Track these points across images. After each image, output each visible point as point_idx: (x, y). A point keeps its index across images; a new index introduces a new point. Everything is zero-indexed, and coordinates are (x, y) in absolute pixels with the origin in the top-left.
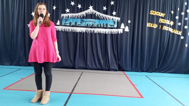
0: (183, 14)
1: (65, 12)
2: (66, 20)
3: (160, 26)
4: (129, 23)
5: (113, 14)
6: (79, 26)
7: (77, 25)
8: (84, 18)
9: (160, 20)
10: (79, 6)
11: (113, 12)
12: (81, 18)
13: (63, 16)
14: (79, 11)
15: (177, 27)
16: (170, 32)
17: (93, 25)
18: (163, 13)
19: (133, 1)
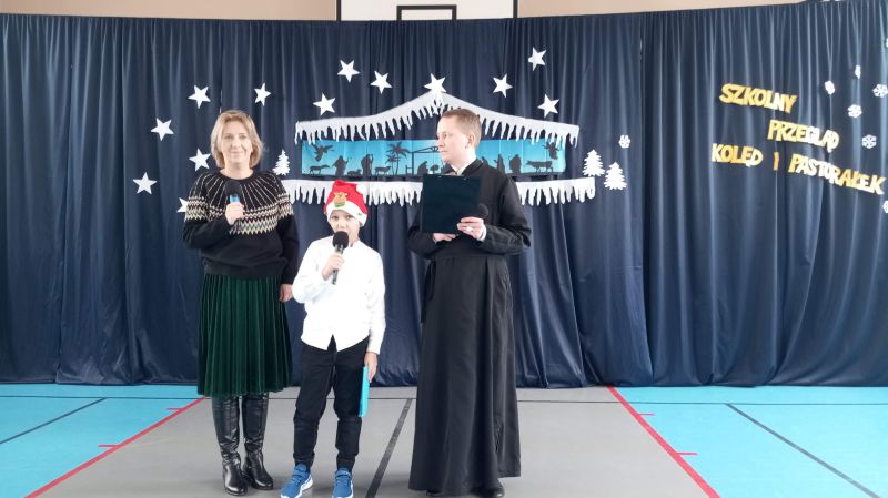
0: (882, 91)
1: (313, 114)
2: (320, 151)
3: (776, 155)
4: (623, 146)
5: (542, 111)
6: (381, 173)
7: (373, 172)
8: (404, 138)
9: (772, 129)
10: (381, 82)
11: (542, 102)
12: (390, 136)
13: (304, 133)
14: (381, 103)
15: (857, 157)
16: (826, 181)
18: (784, 91)
19: (636, 43)
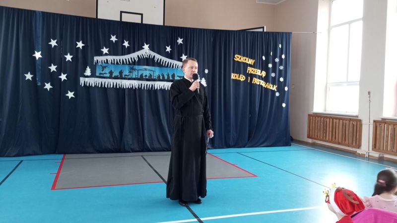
0: (277, 60)
3: (249, 78)
5: (182, 59)
6: (126, 77)
7: (123, 76)
10: (126, 44)
11: (182, 56)
12: (130, 64)
13: (97, 60)
14: (126, 52)
16: (262, 86)
17: (151, 76)
18: (251, 58)
19: (211, 39)
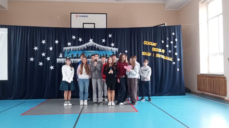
0: (172, 42)
1: (67, 46)
2: (68, 53)
3: (154, 54)
4: (126, 52)
5: (111, 46)
8: (85, 50)
9: (153, 49)
10: (80, 40)
11: (111, 44)
12: (82, 50)
13: (65, 49)
14: (80, 44)
15: (168, 54)
16: (162, 59)
18: (155, 42)
